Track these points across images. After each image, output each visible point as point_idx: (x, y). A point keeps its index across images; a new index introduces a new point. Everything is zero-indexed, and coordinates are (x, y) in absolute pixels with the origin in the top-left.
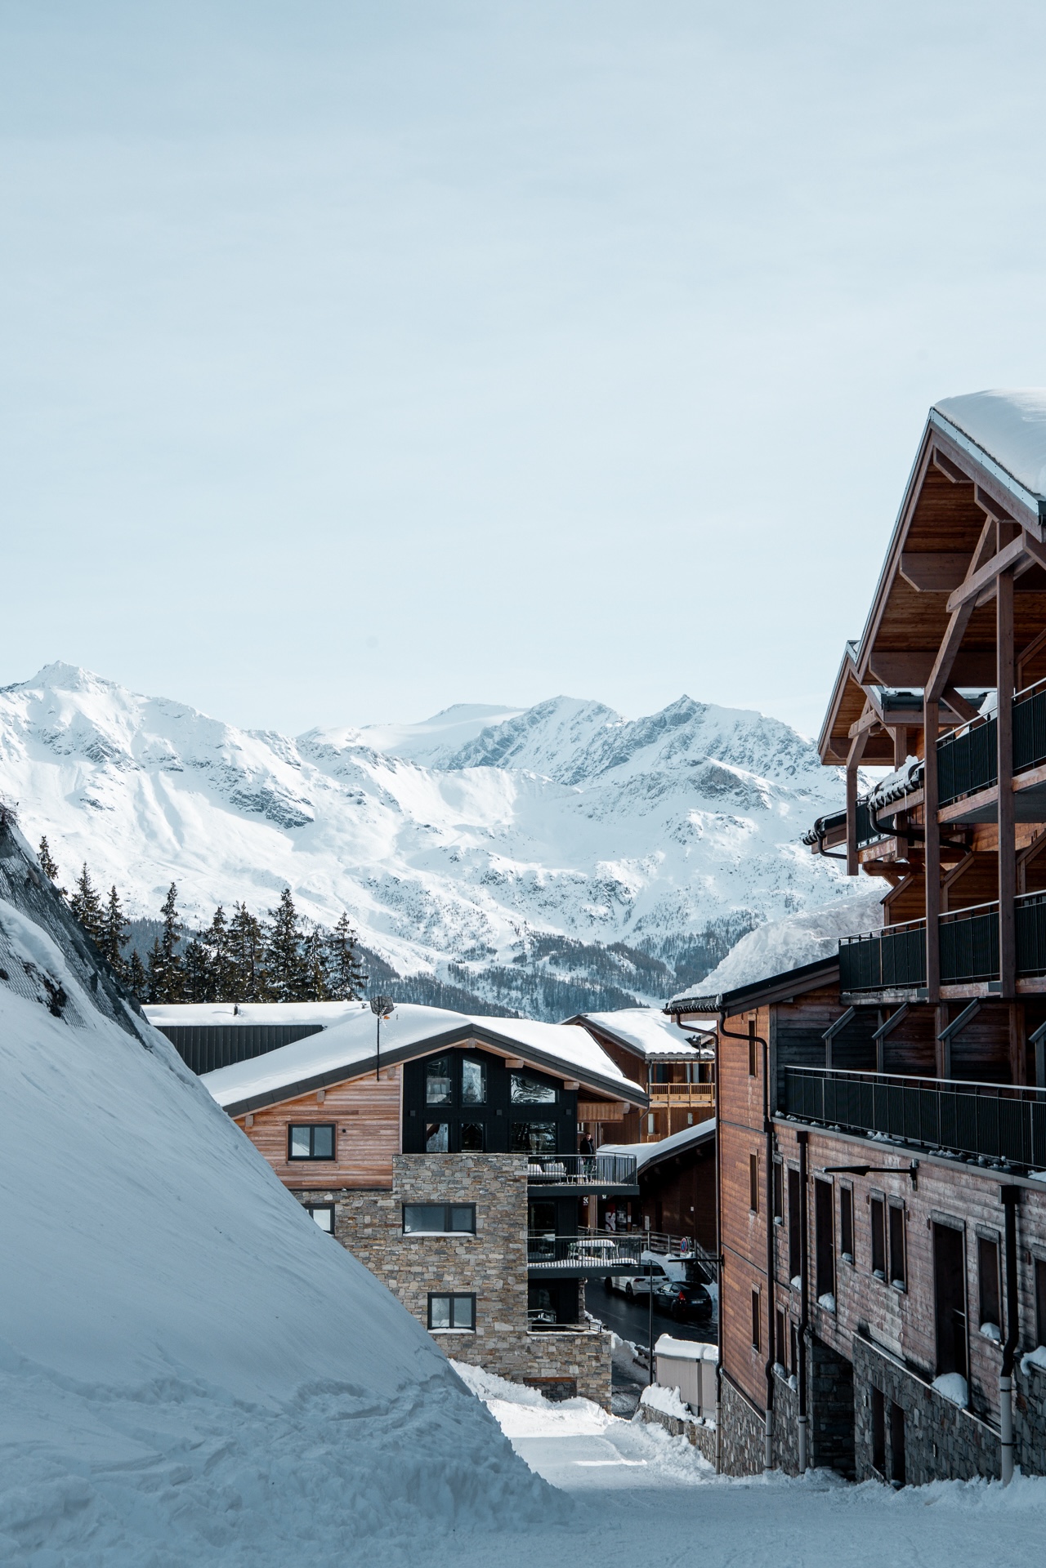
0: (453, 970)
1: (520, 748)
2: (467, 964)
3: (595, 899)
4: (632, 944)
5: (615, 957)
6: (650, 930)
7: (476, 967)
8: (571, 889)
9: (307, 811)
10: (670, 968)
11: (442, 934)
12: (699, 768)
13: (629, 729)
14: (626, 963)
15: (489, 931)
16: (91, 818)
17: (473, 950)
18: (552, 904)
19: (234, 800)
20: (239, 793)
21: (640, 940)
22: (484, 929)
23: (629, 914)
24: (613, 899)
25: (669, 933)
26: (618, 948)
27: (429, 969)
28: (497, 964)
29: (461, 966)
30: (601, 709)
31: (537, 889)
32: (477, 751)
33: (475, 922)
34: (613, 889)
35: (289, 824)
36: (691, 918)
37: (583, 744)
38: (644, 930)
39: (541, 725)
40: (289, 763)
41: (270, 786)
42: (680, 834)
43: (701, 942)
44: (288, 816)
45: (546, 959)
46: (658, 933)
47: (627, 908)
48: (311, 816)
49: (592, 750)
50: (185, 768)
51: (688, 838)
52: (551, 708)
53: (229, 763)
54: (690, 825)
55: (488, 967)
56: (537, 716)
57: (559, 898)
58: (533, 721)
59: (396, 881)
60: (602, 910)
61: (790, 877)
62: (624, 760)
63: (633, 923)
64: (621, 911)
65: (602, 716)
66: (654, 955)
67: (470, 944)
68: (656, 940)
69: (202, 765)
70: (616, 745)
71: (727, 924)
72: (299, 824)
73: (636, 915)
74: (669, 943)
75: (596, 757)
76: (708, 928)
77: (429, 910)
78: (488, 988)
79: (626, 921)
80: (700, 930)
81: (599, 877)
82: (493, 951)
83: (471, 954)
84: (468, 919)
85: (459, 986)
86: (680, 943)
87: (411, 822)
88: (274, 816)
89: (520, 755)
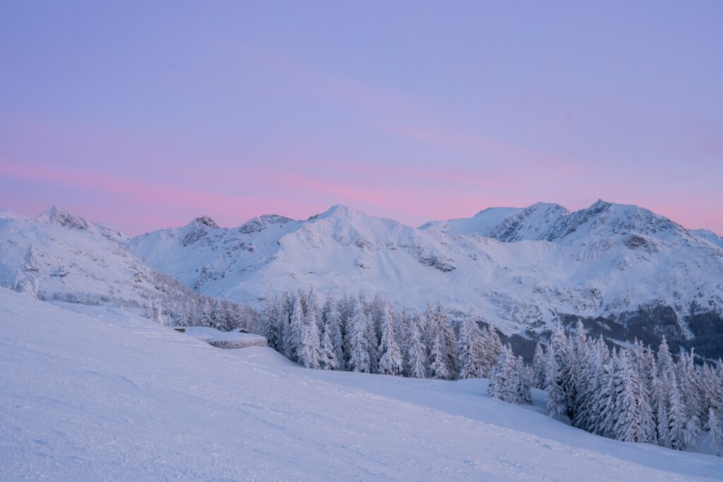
0: (528, 332)
1: (522, 226)
2: (534, 329)
3: (585, 297)
4: (605, 316)
5: (599, 323)
6: (612, 310)
7: (539, 330)
8: (574, 293)
9: (453, 264)
10: (625, 326)
11: (520, 316)
12: (626, 235)
13: (573, 216)
14: (606, 326)
15: (541, 314)
16: (361, 272)
17: (535, 323)
18: (566, 300)
19: (420, 261)
20: (422, 258)
21: (609, 314)
22: (538, 314)
23: (601, 303)
24: (594, 297)
25: (622, 311)
26: (600, 319)
27: (518, 332)
28: (547, 329)
29: (531, 330)
30: (558, 207)
31: (559, 294)
32: (502, 229)
33: (534, 309)
34: (593, 293)
35: (446, 270)
36: (631, 304)
37: (552, 223)
38: (610, 310)
39: (531, 216)
40: (442, 243)
41: (435, 254)
42: (620, 266)
43: (637, 314)
44: (445, 267)
45: (569, 326)
46: (617, 311)
47: (600, 301)
48: (455, 267)
49: (556, 226)
50: (398, 248)
51: (625, 267)
52: (535, 208)
53: (417, 245)
54: (625, 262)
55: (543, 330)
56: (529, 211)
57: (569, 298)
58: (527, 214)
59: (496, 293)
60: (589, 302)
61: (674, 283)
62: (574, 230)
63: (604, 307)
64: (597, 302)
65: (559, 210)
66: (616, 321)
67: (533, 320)
68: (616, 315)
69: (405, 247)
70: (568, 223)
71: (648, 306)
72: (449, 270)
73: (605, 303)
74: (622, 315)
75: (559, 229)
76: (639, 308)
77: (513, 306)
78: (545, 340)
79: (600, 306)
80: (635, 309)
81: (586, 287)
82: (544, 323)
83: (534, 325)
84: (530, 309)
85: (532, 339)
86: (627, 316)
87: (498, 266)
88: (438, 268)
89: (522, 229)
